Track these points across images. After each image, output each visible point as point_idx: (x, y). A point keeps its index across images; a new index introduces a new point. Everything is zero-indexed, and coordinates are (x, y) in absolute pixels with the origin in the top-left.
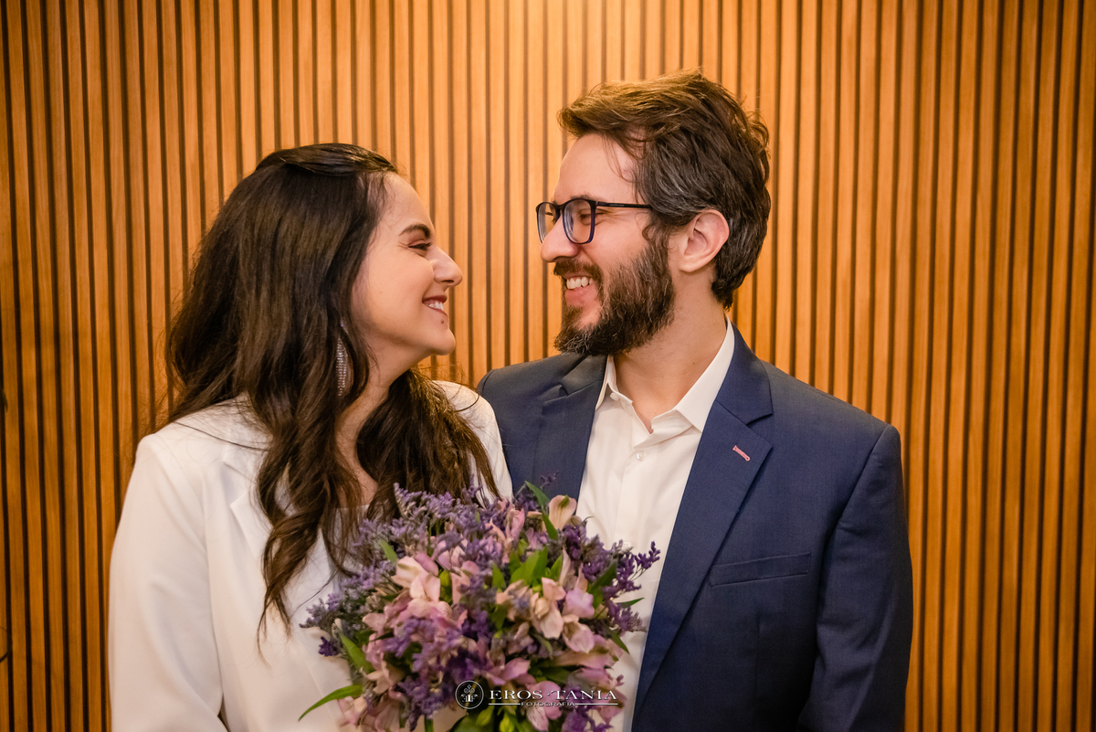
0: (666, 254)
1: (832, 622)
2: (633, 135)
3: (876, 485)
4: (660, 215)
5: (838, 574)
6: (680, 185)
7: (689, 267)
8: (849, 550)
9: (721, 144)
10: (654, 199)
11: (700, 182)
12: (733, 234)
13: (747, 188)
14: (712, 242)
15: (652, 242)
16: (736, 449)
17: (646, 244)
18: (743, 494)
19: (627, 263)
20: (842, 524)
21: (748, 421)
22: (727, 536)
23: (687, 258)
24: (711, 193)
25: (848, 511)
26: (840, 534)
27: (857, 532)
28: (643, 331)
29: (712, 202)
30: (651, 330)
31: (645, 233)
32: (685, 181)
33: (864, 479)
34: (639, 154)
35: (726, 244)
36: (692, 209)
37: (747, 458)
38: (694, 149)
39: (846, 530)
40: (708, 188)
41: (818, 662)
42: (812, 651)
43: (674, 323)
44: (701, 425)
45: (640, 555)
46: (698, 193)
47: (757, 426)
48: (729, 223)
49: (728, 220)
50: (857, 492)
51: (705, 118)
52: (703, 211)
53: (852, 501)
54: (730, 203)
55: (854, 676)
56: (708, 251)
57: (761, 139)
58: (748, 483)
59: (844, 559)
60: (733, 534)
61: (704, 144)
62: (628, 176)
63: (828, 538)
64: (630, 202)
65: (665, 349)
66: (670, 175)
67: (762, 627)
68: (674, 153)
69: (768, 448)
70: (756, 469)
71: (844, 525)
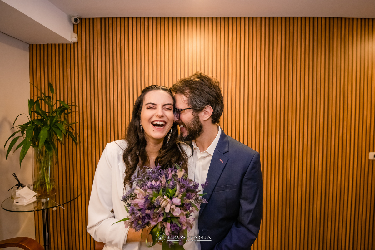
0: (199, 118)
1: (243, 199)
2: (186, 92)
3: (253, 168)
4: (195, 110)
5: (244, 188)
6: (199, 102)
7: (205, 119)
8: (247, 183)
9: (207, 90)
10: (193, 106)
11: (203, 100)
12: (214, 110)
13: (216, 98)
14: (209, 113)
15: (194, 116)
16: (220, 160)
17: (193, 116)
18: (222, 171)
19: (189, 121)
20: (245, 177)
21: (223, 153)
22: (218, 180)
23: (204, 117)
24: (207, 102)
25: (246, 174)
26: (244, 179)
27: (249, 179)
28: (197, 135)
29: (207, 104)
30: (199, 134)
31: (192, 114)
32: (200, 101)
33: (250, 166)
34: (188, 96)
35: (213, 112)
36: (202, 107)
37: (223, 162)
38: (200, 92)
39: (246, 178)
40: (205, 101)
41: (240, 208)
42: (239, 205)
43: (204, 132)
44: (212, 154)
45: (202, 184)
46: (203, 103)
47: (225, 154)
48: (213, 108)
49: (212, 107)
50: (249, 170)
51: (202, 84)
52: (205, 107)
53: (247, 172)
54: (212, 103)
55: (248, 212)
56: (209, 115)
57: (217, 85)
58: (223, 169)
59: (246, 185)
60: (220, 180)
61: (203, 90)
62: (186, 103)
63: (241, 181)
64: (188, 108)
65: (203, 137)
66: (196, 100)
67: (227, 201)
68: (196, 94)
69: (227, 159)
70: (224, 165)
71: (246, 177)
